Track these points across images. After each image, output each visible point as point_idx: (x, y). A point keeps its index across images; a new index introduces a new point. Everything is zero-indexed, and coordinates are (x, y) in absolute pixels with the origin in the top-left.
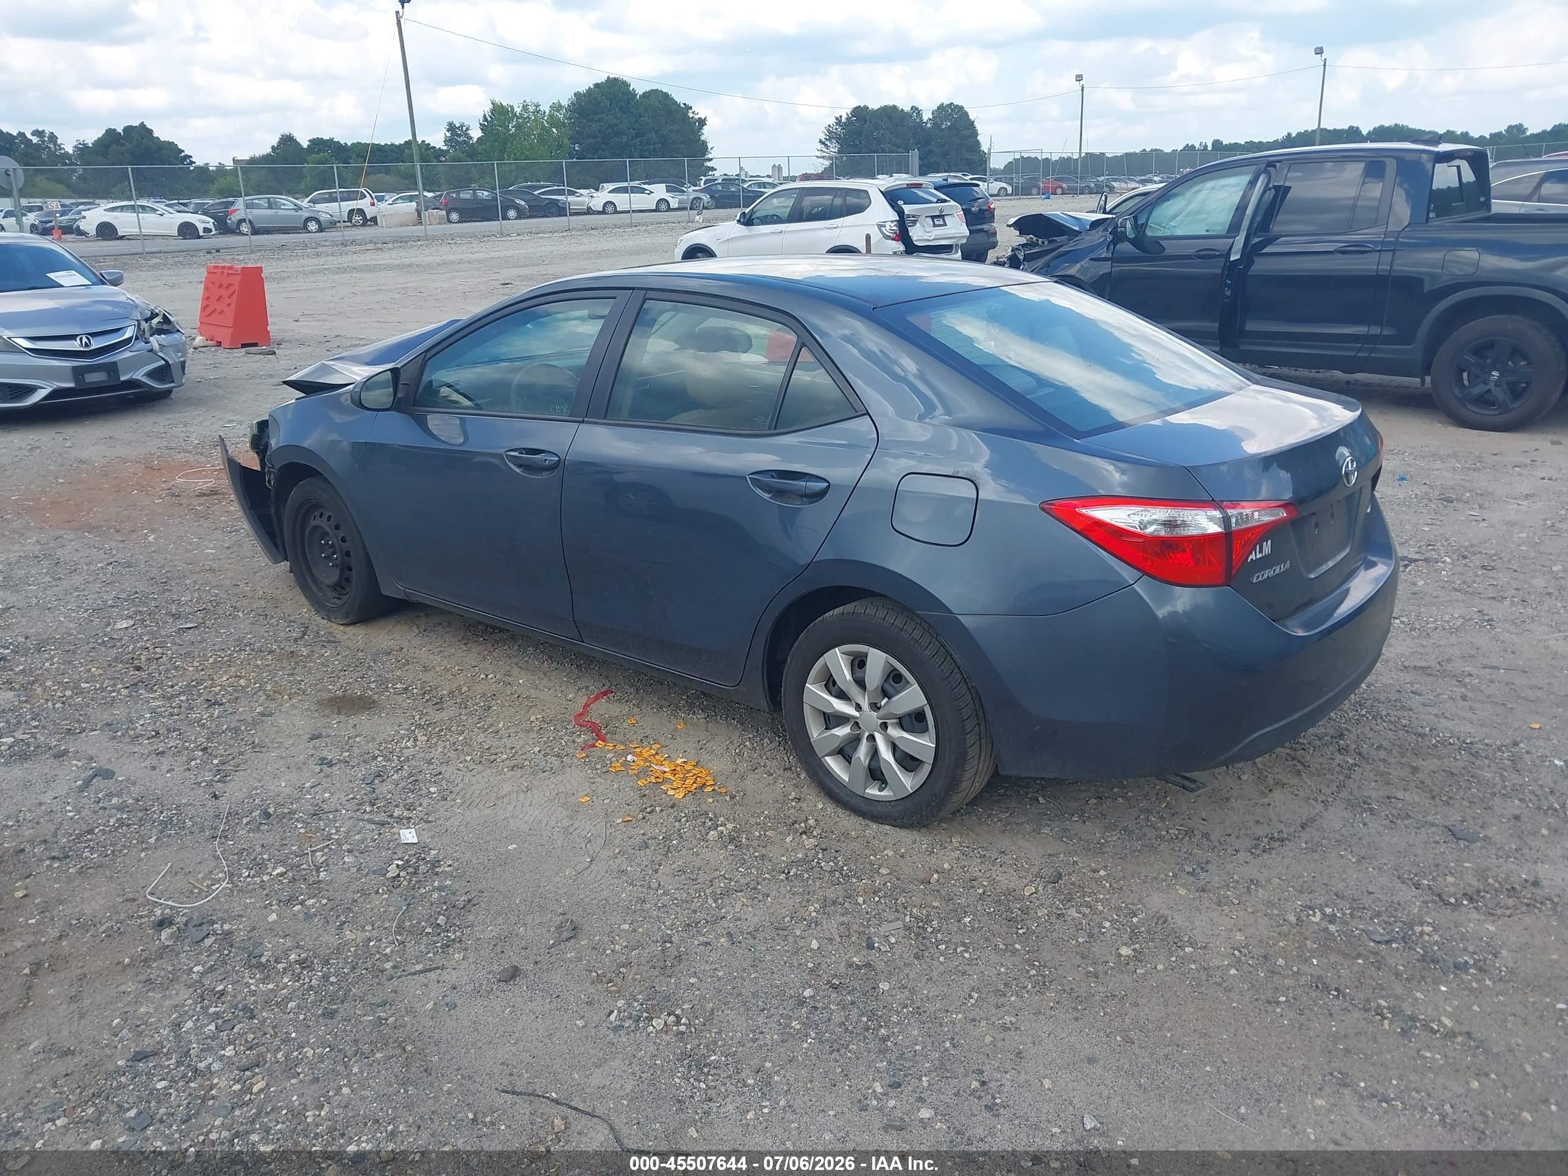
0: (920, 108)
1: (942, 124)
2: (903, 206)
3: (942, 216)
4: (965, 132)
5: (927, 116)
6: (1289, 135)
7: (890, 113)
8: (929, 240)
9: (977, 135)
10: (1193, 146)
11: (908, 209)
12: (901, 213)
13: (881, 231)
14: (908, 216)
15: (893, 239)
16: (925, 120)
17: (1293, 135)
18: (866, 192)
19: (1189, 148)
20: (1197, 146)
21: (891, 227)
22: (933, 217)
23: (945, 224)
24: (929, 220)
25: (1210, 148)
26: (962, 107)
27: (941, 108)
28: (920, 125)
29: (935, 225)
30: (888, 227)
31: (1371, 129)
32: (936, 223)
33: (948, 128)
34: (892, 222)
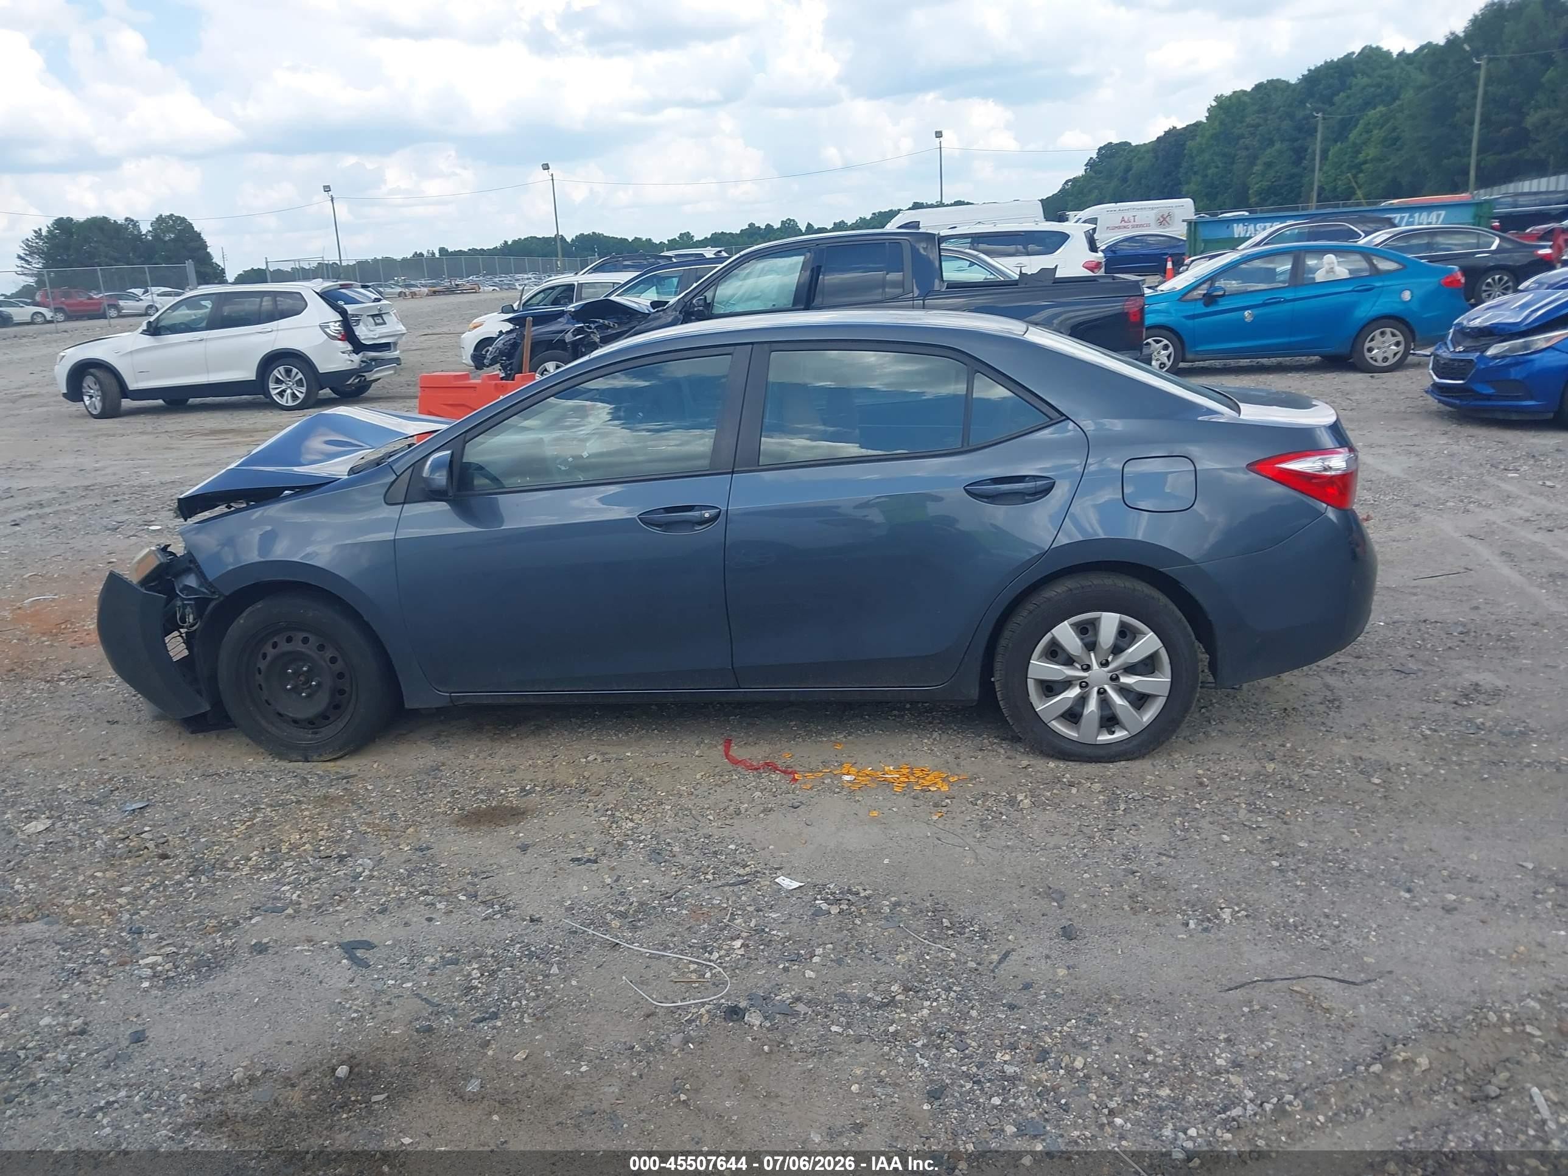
0: (135, 219)
1: (165, 236)
2: (346, 306)
3: (380, 315)
4: (192, 244)
5: (145, 228)
6: (506, 242)
7: (100, 226)
8: (374, 339)
9: (206, 247)
10: (421, 255)
11: (350, 308)
12: (343, 313)
13: (326, 333)
14: (353, 315)
15: (340, 340)
16: (144, 232)
17: (509, 243)
18: (299, 293)
19: (418, 256)
20: (425, 254)
21: (335, 327)
22: (373, 316)
23: (384, 323)
24: (370, 319)
25: (437, 255)
26: (184, 219)
27: (160, 220)
28: (139, 237)
29: (377, 324)
30: (332, 328)
31: (574, 237)
32: (377, 321)
33: (171, 240)
34: (336, 322)
